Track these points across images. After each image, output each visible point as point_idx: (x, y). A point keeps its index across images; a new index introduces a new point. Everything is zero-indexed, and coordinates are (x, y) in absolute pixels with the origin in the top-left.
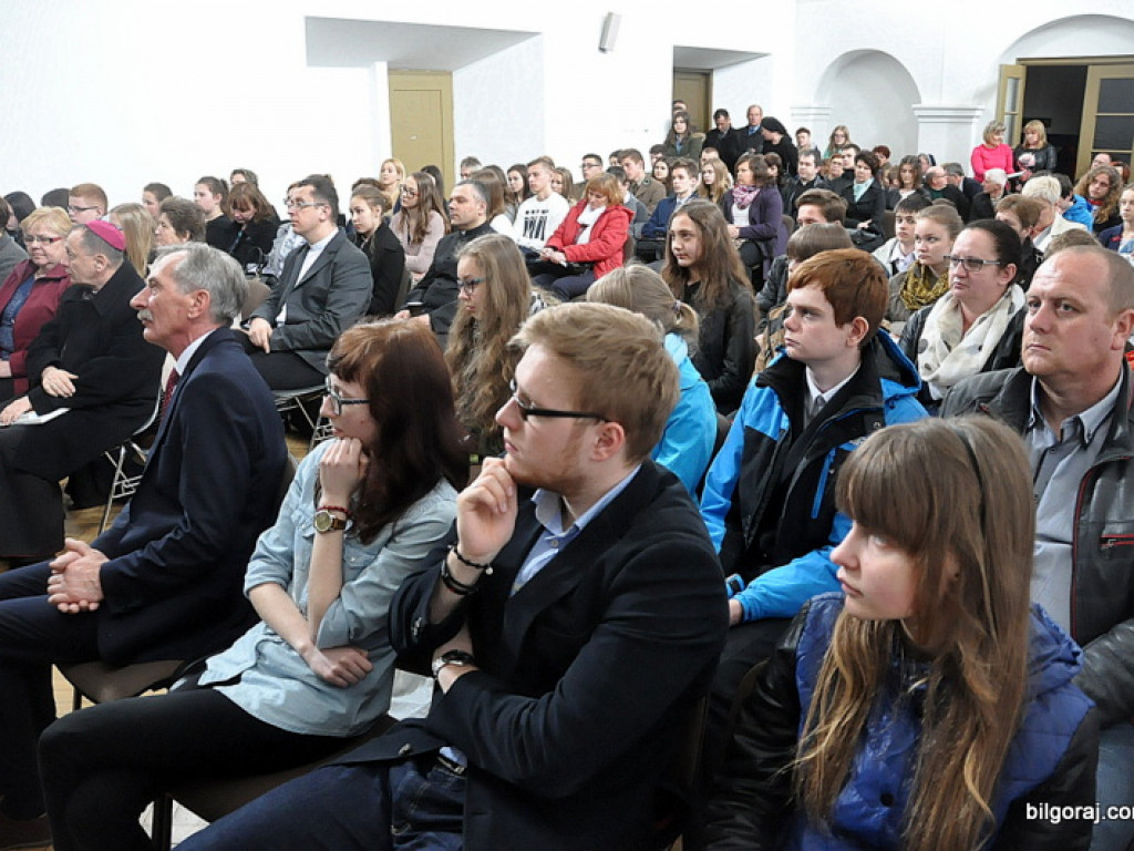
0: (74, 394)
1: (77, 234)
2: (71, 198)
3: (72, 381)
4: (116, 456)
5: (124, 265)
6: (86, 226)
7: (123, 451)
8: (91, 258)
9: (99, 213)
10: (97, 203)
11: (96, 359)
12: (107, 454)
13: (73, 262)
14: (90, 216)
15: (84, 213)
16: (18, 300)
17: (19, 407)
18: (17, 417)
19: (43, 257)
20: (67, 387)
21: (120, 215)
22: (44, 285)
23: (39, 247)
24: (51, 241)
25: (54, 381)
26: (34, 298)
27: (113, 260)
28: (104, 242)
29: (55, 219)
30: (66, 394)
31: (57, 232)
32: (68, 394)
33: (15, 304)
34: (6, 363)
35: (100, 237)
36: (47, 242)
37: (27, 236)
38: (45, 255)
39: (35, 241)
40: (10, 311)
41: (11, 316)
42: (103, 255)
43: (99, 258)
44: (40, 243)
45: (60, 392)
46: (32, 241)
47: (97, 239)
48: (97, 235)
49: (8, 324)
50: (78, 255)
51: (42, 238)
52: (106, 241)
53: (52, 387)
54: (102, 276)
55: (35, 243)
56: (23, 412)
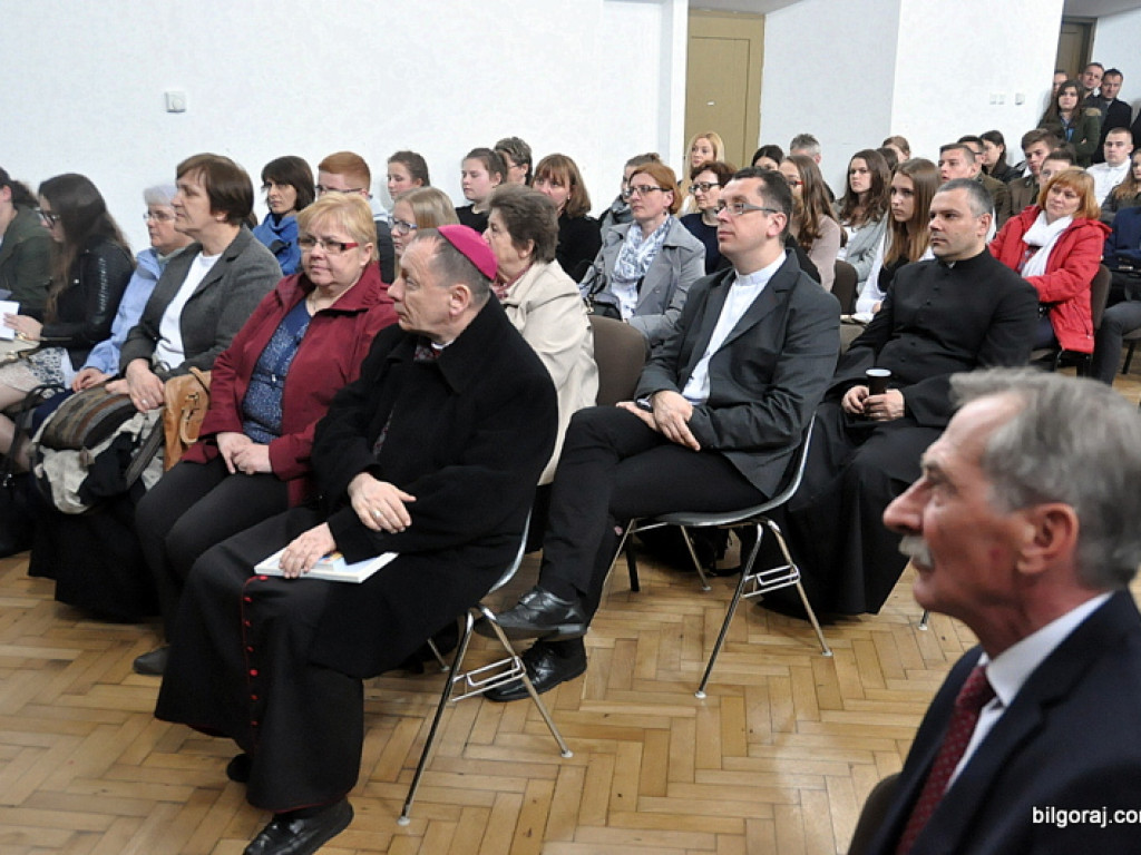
1: (426, 248)
6: (442, 235)
8: (444, 290)
11: (448, 470)
16: (282, 343)
17: (315, 547)
18: (311, 564)
19: (326, 272)
20: (399, 516)
21: (415, 205)
22: (331, 322)
23: (322, 256)
24: (344, 247)
25: (377, 504)
26: (316, 343)
27: (478, 295)
28: (470, 265)
29: (352, 213)
30: (394, 527)
31: (353, 235)
32: (398, 529)
33: (277, 349)
34: (264, 450)
35: (465, 256)
36: (336, 248)
37: (306, 236)
38: (330, 270)
39: (318, 246)
40: (270, 360)
41: (271, 369)
42: (466, 287)
43: (458, 292)
44: (325, 249)
45: (387, 525)
46: (314, 245)
47: (459, 258)
48: (460, 252)
49: (267, 380)
50: (424, 284)
51: (329, 242)
52: (472, 262)
53: (372, 515)
54: (456, 321)
55: (318, 250)
56: (322, 555)
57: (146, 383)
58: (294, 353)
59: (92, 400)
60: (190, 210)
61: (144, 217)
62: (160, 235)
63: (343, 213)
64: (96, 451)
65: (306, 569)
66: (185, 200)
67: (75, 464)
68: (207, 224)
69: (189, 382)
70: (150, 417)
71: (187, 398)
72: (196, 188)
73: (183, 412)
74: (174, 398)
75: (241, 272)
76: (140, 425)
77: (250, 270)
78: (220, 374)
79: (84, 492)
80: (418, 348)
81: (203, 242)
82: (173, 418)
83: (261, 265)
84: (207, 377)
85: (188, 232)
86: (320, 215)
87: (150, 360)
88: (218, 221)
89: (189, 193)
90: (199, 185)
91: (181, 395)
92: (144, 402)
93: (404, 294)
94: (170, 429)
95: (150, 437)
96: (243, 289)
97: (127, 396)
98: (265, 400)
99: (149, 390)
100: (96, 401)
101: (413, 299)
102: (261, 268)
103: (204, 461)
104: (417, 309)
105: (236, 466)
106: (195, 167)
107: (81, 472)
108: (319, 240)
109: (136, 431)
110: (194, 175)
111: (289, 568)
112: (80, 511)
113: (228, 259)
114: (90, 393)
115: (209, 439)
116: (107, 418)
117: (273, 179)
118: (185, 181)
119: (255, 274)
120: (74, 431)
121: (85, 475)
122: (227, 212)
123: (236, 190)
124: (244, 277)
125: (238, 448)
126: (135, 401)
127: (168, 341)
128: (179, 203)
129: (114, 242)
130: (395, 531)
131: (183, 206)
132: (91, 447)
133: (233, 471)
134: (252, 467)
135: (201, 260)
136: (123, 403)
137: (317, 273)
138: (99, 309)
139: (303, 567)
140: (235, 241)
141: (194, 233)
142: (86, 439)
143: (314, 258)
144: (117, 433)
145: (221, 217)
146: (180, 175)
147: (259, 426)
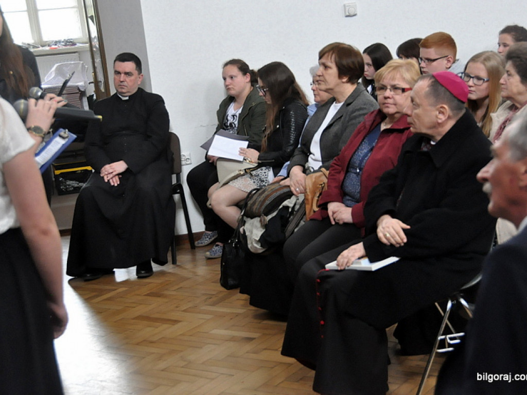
0: (405, 244)
1: (424, 85)
2: (421, 50)
3: (405, 230)
4: (444, 307)
5: (465, 115)
6: (433, 76)
7: (449, 305)
8: (433, 109)
9: (449, 61)
10: (446, 52)
11: (429, 211)
12: (436, 304)
13: (417, 111)
14: (439, 67)
15: (435, 63)
16: (364, 149)
17: (354, 253)
18: (351, 262)
19: (393, 106)
20: (399, 236)
21: (486, 63)
22: (389, 136)
23: (390, 96)
24: (404, 90)
25: (387, 229)
26: (381, 148)
27: (455, 111)
28: (448, 93)
29: (408, 70)
30: (397, 243)
31: (409, 83)
32: (399, 244)
33: (361, 153)
34: (350, 210)
35: (445, 88)
36: (400, 91)
37: (380, 86)
38: (395, 104)
39: (388, 91)
40: (357, 160)
41: (357, 165)
42: (445, 106)
43: (441, 109)
44: (392, 93)
45: (393, 241)
46: (386, 90)
47: (442, 89)
48: (443, 86)
49: (354, 171)
50: (422, 105)
51: (395, 88)
52: (449, 92)
53: (385, 236)
54: (443, 126)
55: (388, 93)
56: (358, 257)
57: (298, 179)
58: (369, 155)
59: (270, 190)
60: (327, 77)
61: (311, 84)
62: (319, 95)
63: (403, 70)
64: (270, 217)
65: (348, 265)
66: (324, 72)
67: (259, 225)
68: (337, 85)
69: (320, 176)
70: (300, 198)
71: (318, 186)
72: (329, 64)
73: (315, 193)
74: (311, 186)
75: (353, 112)
76: (294, 202)
77: (358, 110)
78: (333, 170)
79: (263, 240)
80: (423, 144)
81: (335, 96)
82: (310, 197)
83: (365, 106)
84: (327, 173)
85: (327, 91)
86: (389, 72)
87: (304, 166)
88: (343, 83)
89: (326, 67)
90: (331, 62)
91: (315, 184)
92: (297, 189)
93: (412, 112)
94: (308, 204)
95: (299, 209)
96: (354, 121)
97: (289, 186)
98: (353, 183)
99: (300, 182)
100: (272, 190)
101: (416, 114)
102: (365, 108)
103: (321, 219)
104: (418, 120)
105: (334, 220)
106: (329, 51)
107: (261, 229)
108: (389, 87)
109: (291, 205)
110: (328, 56)
111: (340, 264)
112: (261, 251)
113: (347, 104)
114: (270, 186)
115: (323, 207)
116: (276, 198)
117: (403, 54)
118: (323, 60)
119: (361, 112)
120: (259, 206)
121: (263, 231)
122: (349, 76)
123: (353, 63)
124: (355, 114)
125: (336, 209)
126: (292, 189)
127: (314, 155)
128: (321, 74)
129: (300, 101)
130: (398, 246)
131: (323, 76)
132: (267, 215)
133: (333, 223)
134: (342, 219)
135: (335, 106)
136: (286, 190)
137: (388, 107)
138: (289, 142)
139: (346, 264)
140: (352, 93)
141: (330, 91)
142: (264, 210)
143: (386, 98)
144: (281, 207)
145: (345, 80)
146: (320, 58)
147: (350, 198)
